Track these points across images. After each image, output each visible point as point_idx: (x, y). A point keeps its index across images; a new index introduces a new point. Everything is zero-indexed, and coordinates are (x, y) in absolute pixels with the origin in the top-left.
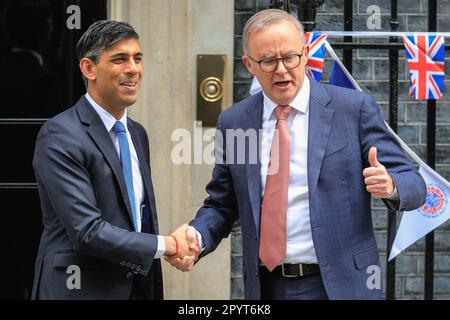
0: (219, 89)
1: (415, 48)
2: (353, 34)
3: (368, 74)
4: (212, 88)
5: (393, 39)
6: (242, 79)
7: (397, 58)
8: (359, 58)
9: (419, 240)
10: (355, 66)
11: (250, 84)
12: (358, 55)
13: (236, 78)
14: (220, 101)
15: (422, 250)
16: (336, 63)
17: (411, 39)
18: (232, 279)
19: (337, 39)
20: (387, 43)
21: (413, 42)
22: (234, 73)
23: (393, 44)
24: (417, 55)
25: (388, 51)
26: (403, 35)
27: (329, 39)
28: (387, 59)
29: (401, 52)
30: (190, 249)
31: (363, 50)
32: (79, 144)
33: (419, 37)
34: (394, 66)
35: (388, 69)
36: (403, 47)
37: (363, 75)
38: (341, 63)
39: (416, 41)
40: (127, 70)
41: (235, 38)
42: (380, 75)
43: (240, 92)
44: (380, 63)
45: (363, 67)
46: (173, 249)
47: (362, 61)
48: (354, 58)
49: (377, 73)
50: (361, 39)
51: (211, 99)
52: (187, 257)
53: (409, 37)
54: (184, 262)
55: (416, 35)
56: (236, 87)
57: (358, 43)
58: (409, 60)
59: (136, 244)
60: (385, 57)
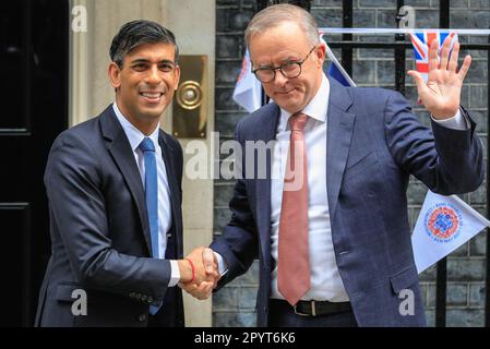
0: (198, 95)
1: (425, 47)
2: (355, 31)
3: (370, 78)
4: (191, 93)
5: (399, 37)
6: (225, 83)
7: (404, 59)
8: (360, 59)
9: (430, 268)
10: (355, 68)
11: (233, 89)
12: (358, 56)
13: (218, 82)
14: (198, 109)
15: (432, 280)
16: (334, 65)
17: (420, 37)
18: (214, 314)
19: (334, 37)
20: (391, 41)
21: (422, 40)
22: (216, 76)
23: (399, 42)
24: (426, 55)
25: (393, 50)
26: (411, 31)
27: (326, 37)
28: (393, 59)
29: (408, 52)
30: (207, 274)
31: (364, 50)
32: (96, 163)
33: (429, 35)
34: (400, 68)
35: (394, 71)
36: (411, 47)
37: (364, 78)
38: (339, 65)
39: (426, 38)
40: (147, 79)
41: (217, 36)
42: (384, 78)
43: (222, 98)
44: (384, 64)
45: (364, 69)
46: (189, 275)
47: (363, 62)
48: (354, 59)
49: (380, 76)
50: (361, 37)
51: (189, 106)
52: (204, 283)
53: (418, 35)
54: (201, 288)
55: (425, 32)
56: (218, 92)
57: (358, 41)
58: (418, 61)
59: (148, 273)
60: (389, 57)
